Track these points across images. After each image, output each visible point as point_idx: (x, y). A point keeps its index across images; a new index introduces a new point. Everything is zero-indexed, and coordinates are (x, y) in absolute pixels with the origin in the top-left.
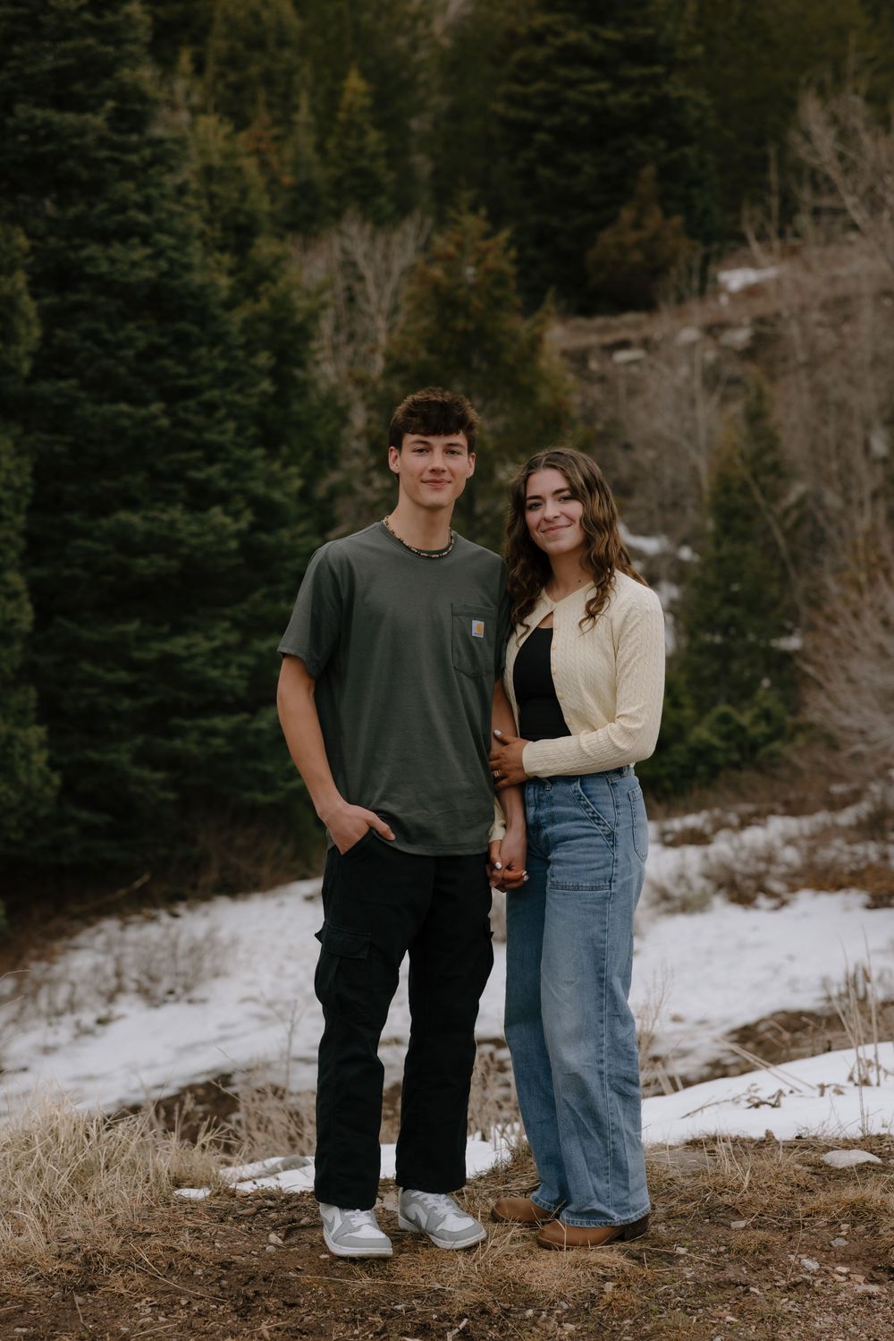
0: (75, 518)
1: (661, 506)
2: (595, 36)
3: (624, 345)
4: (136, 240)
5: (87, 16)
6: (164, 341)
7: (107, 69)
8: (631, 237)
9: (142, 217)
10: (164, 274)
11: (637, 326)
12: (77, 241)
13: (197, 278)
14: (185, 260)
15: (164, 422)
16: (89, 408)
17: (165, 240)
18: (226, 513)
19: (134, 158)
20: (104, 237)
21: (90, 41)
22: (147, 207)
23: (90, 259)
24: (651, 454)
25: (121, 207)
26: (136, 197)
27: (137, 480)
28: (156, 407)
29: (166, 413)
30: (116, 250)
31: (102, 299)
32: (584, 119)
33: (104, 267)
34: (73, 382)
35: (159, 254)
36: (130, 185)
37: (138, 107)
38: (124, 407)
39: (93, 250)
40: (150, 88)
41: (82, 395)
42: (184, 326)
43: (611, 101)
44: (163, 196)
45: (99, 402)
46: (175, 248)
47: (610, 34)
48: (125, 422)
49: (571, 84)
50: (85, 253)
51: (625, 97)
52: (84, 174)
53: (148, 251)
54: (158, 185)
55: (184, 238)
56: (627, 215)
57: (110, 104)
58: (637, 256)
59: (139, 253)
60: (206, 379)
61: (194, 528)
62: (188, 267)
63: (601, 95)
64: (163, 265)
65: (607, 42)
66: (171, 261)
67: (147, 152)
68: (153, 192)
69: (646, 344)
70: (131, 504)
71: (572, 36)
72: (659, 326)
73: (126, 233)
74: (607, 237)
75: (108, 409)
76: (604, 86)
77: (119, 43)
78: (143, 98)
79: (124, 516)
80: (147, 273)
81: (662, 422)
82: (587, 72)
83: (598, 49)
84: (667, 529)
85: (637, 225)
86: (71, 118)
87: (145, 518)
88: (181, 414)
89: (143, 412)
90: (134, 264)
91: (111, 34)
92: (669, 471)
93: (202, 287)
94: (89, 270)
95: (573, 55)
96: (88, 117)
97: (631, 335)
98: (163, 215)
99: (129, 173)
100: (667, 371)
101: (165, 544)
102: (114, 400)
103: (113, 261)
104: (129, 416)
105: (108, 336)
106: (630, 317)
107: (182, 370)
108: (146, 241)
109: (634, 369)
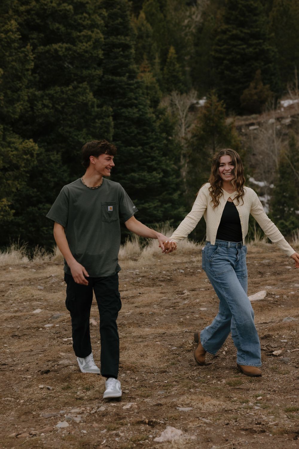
0: (121, 175)
1: (264, 172)
2: (241, 32)
3: (252, 124)
4: (134, 107)
5: (122, 53)
6: (141, 131)
7: (126, 65)
8: (254, 91)
9: (136, 102)
10: (141, 115)
11: (256, 119)
12: (120, 107)
13: (149, 116)
14: (146, 111)
15: (142, 151)
16: (124, 148)
17: (141, 107)
18: (157, 173)
19: (133, 87)
20: (126, 106)
21: (122, 59)
22: (136, 99)
23: (124, 112)
24: (261, 157)
25: (130, 99)
26: (134, 97)
27: (136, 165)
28: (140, 148)
29: (142, 149)
30: (130, 110)
31: (126, 122)
32: (239, 56)
33: (127, 114)
34: (120, 142)
35: (140, 110)
36: (132, 94)
37: (133, 74)
38: (132, 148)
39: (124, 110)
40: (136, 70)
41: (122, 145)
42: (145, 127)
43: (247, 51)
44: (140, 96)
45: (126, 147)
46: (143, 109)
47: (246, 31)
48: (133, 151)
49: (235, 46)
50: (122, 111)
51: (251, 49)
52: (121, 91)
53: (137, 110)
54: (139, 93)
55: (145, 106)
56: (252, 85)
57: (127, 74)
58: (256, 97)
59: (135, 110)
60: (151, 140)
61: (150, 177)
62: (147, 113)
63: (243, 49)
64: (141, 113)
65: (245, 33)
66: (142, 112)
67: (136, 85)
68: (137, 95)
69: (259, 124)
70: (134, 171)
71: (234, 32)
72: (262, 118)
73: (131, 106)
74: (246, 92)
75: (128, 148)
76: (244, 46)
77: (129, 59)
78: (134, 72)
79: (133, 174)
80: (137, 115)
81: (264, 147)
82: (239, 42)
83: (243, 35)
84: (266, 179)
85: (255, 88)
86: (118, 78)
87: (138, 175)
88: (145, 149)
89: (137, 149)
90: (134, 113)
91: (127, 57)
92: (266, 162)
93: (150, 118)
94: (124, 115)
95: (235, 37)
96: (122, 78)
97: (255, 121)
98: (140, 101)
99: (131, 90)
100: (265, 132)
101: (142, 181)
102: (130, 146)
103: (129, 112)
104: (133, 150)
105: (128, 131)
106: (254, 116)
107: (145, 138)
108: (136, 107)
109: (255, 131)
